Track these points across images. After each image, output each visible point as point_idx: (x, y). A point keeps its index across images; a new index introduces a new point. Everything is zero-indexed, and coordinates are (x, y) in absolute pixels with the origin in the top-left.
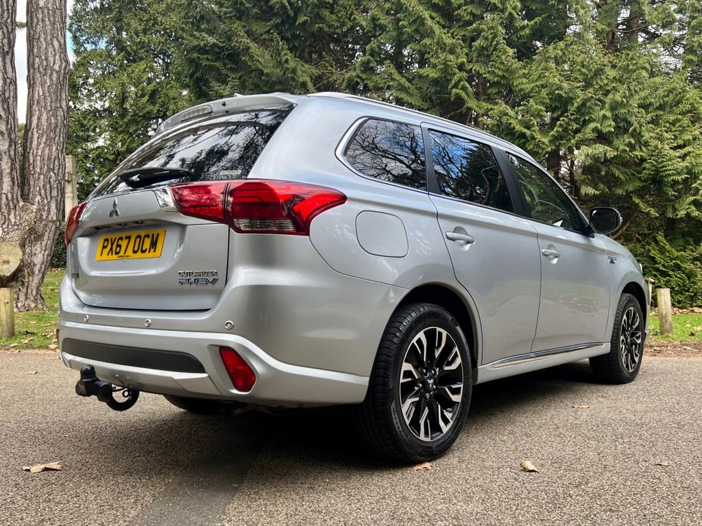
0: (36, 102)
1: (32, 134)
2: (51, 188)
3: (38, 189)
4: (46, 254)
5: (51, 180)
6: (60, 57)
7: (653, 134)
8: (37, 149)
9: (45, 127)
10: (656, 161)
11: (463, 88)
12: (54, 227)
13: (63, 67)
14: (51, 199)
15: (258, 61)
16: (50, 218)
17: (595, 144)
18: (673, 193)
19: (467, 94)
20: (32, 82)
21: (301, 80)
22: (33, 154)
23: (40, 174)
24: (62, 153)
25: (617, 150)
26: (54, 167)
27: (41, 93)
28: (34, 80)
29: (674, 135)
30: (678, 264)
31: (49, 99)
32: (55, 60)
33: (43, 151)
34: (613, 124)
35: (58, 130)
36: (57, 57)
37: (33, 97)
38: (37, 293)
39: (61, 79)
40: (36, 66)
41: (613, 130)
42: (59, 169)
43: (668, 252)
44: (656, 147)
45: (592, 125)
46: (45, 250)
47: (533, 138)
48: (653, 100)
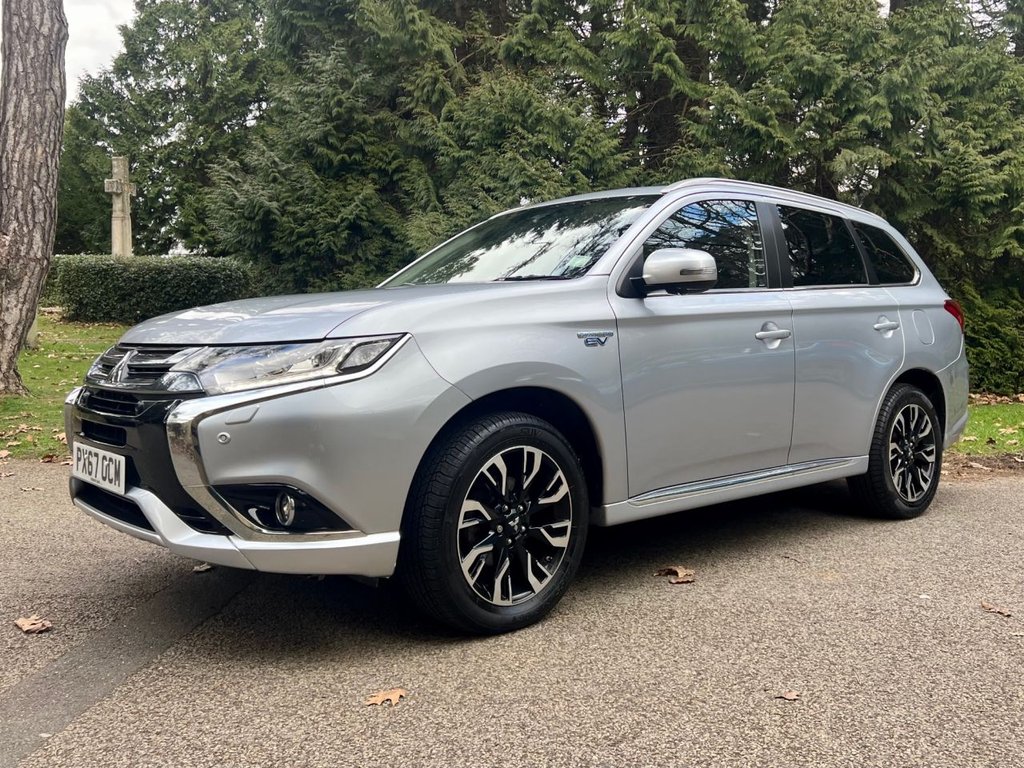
0: (12, 82)
1: (7, 129)
2: (34, 209)
3: (13, 212)
4: (24, 309)
5: (35, 198)
6: (51, 16)
7: (951, 132)
8: (14, 151)
9: (25, 119)
10: (956, 172)
11: (670, 62)
12: (38, 269)
13: (55, 29)
14: (34, 226)
15: (372, 20)
16: (32, 255)
17: (864, 145)
18: (984, 220)
19: (676, 70)
20: (7, 53)
21: (436, 48)
22: (7, 158)
23: (16, 189)
24: (52, 157)
25: (898, 154)
26: (39, 179)
27: (21, 69)
28: (10, 49)
29: (985, 133)
30: (995, 328)
31: (32, 76)
32: (42, 19)
33: (22, 155)
34: (890, 116)
35: (46, 123)
36: (46, 15)
37: (8, 73)
38: (9, 368)
39: (52, 48)
40: (14, 29)
41: (890, 125)
42: (48, 181)
43: (979, 308)
44: (956, 151)
45: (860, 118)
46: (24, 303)
47: (770, 137)
48: (952, 81)
